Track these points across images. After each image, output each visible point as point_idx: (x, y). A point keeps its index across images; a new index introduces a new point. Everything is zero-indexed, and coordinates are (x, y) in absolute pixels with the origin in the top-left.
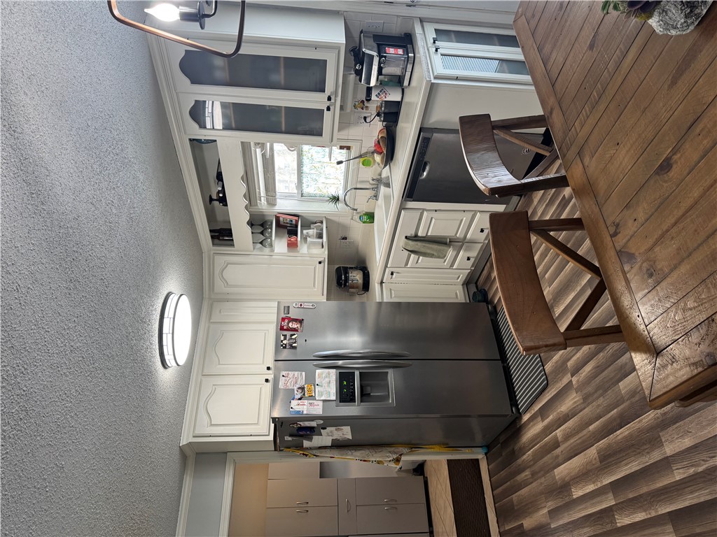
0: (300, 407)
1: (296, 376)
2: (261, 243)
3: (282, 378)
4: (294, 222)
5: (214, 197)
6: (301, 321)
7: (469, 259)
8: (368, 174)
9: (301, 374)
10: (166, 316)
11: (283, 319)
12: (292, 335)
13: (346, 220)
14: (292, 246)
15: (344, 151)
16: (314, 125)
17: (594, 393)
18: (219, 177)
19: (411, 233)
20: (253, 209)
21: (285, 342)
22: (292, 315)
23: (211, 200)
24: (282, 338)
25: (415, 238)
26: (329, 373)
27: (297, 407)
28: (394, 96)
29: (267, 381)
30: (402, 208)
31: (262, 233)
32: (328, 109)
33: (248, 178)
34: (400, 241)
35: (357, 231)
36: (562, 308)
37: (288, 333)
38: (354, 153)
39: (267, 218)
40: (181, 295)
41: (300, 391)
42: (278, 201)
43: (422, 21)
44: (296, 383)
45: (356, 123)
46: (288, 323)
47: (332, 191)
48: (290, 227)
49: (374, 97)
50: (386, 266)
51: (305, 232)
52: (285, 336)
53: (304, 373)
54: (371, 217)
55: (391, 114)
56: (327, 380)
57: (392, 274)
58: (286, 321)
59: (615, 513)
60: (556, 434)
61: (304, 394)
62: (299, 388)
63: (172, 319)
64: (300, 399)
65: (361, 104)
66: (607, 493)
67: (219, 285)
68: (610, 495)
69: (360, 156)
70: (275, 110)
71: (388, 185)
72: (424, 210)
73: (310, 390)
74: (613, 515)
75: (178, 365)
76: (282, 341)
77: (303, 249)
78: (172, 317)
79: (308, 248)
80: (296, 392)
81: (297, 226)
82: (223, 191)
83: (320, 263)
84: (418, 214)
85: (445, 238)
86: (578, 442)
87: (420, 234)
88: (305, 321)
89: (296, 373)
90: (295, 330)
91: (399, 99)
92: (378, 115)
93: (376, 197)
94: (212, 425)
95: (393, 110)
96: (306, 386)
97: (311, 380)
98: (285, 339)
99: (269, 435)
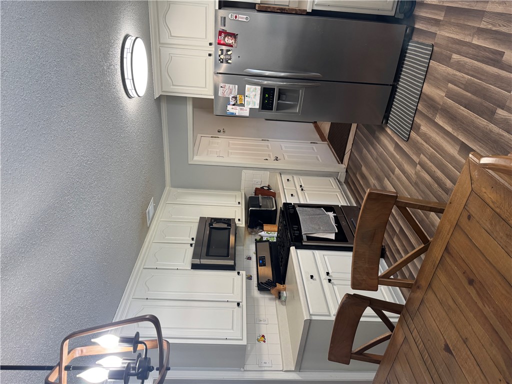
0: (233, 110)
1: (231, 88)
3: (220, 89)
9: (235, 87)
11: (220, 33)
12: (228, 51)
21: (222, 57)
22: (227, 29)
24: (220, 52)
26: (256, 89)
27: (232, 110)
29: (210, 55)
37: (224, 48)
41: (234, 99)
44: (231, 93)
46: (224, 38)
52: (222, 50)
53: (237, 86)
56: (254, 93)
58: (223, 35)
61: (237, 102)
62: (233, 97)
64: (233, 105)
73: (241, 99)
76: (220, 56)
80: (231, 100)
88: (238, 36)
89: (231, 86)
90: (231, 46)
96: (238, 96)
97: (242, 92)
98: (222, 54)
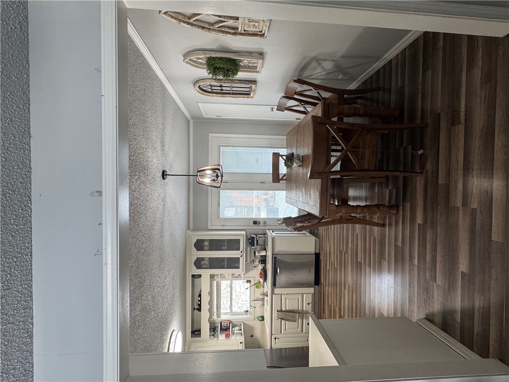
2: (213, 335)
4: (228, 326)
5: (196, 308)
8: (258, 293)
13: (250, 323)
14: (227, 336)
15: (249, 284)
16: (237, 265)
18: (200, 296)
19: (279, 309)
20: (211, 319)
23: (194, 309)
25: (281, 311)
28: (263, 253)
30: (273, 293)
31: (214, 331)
32: (241, 256)
34: (275, 314)
35: (257, 325)
38: (252, 284)
39: (217, 325)
42: (222, 316)
43: (269, 230)
45: (252, 269)
47: (245, 309)
48: (226, 329)
49: (257, 254)
50: (272, 334)
51: (233, 329)
54: (263, 318)
55: (263, 260)
57: (275, 338)
65: (253, 261)
69: (255, 284)
70: (222, 260)
71: (267, 296)
72: (282, 294)
77: (233, 338)
79: (235, 337)
81: (229, 327)
82: (200, 301)
83: (241, 343)
84: (280, 296)
87: (283, 310)
91: (265, 254)
92: (259, 262)
93: (263, 305)
95: (264, 259)
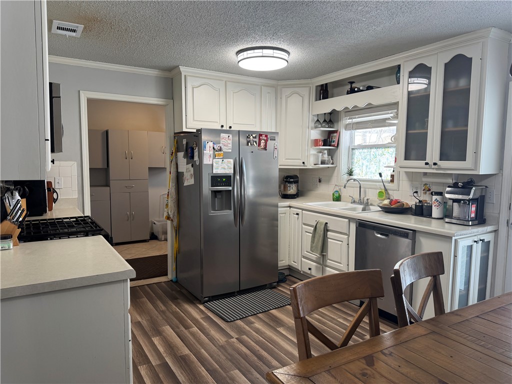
0: (209, 148)
1: (229, 145)
2: (318, 120)
3: (228, 135)
4: (333, 144)
5: (354, 85)
6: (265, 148)
7: (310, 269)
8: (372, 195)
9: (230, 149)
10: (275, 51)
11: (266, 136)
12: (256, 142)
13: (334, 180)
14: (316, 143)
15: (389, 178)
16: (413, 154)
17: (227, 352)
18: (370, 88)
19: (330, 227)
20: (343, 114)
21: (251, 137)
22: (269, 142)
23: (352, 83)
24: (254, 135)
25: (326, 230)
26: (231, 168)
27: (208, 146)
28: (436, 212)
29: (222, 126)
30: (350, 219)
31: (325, 121)
32: (427, 164)
33: (370, 108)
34: (323, 219)
35: (326, 189)
36: (284, 333)
37: (257, 140)
38: (388, 185)
39: (336, 125)
40: (287, 62)
41: (219, 148)
42: (348, 132)
43: (496, 231)
44: (224, 145)
45: (412, 186)
46: (264, 140)
47: (356, 171)
48: (329, 141)
49: (434, 197)
51: (326, 152)
52: (255, 137)
53: (230, 151)
54: (338, 199)
55: (422, 211)
56: (226, 167)
57: (297, 214)
58: (265, 138)
59: (147, 365)
60: (194, 327)
61: (217, 151)
62: (221, 147)
63: (272, 55)
64: (214, 148)
65: (427, 189)
66: (160, 360)
67: (288, 91)
68: (158, 362)
69: (386, 190)
70: (424, 124)
71: (364, 210)
72: (349, 235)
73: (219, 155)
74: (145, 364)
75: (239, 62)
76: (252, 135)
77: (313, 151)
78: (274, 56)
79: (314, 155)
80: (218, 145)
81: (330, 146)
82: (359, 91)
83: (303, 163)
84: (346, 231)
85: (327, 252)
86: (191, 341)
87: (329, 233)
88: (265, 151)
89: (231, 145)
90: (259, 145)
91: (433, 216)
92: (420, 201)
93: (354, 202)
94: (193, 88)
95: (425, 212)
96: (222, 152)
97: (226, 156)
98: (253, 137)
99: (186, 128)
